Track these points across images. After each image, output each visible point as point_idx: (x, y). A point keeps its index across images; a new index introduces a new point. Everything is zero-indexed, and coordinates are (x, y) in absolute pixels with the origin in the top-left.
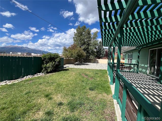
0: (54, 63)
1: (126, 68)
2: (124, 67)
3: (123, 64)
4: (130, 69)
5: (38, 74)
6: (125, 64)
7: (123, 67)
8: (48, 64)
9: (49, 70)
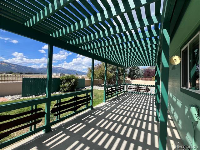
0: (70, 83)
1: (143, 90)
2: (141, 89)
3: (140, 85)
4: (148, 92)
5: (56, 92)
6: (141, 85)
7: (139, 89)
8: (65, 85)
9: (65, 90)
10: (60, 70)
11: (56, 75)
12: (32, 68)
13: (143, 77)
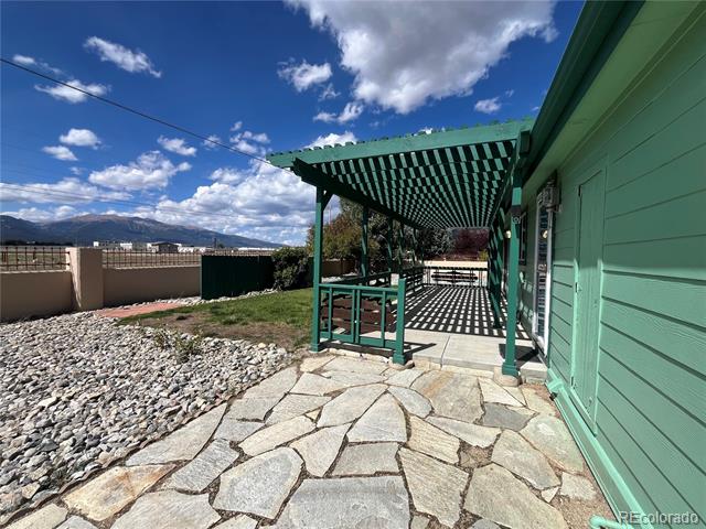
3: (456, 268)
5: (268, 290)
10: (147, 228)
11: (135, 249)
12: (20, 220)
13: (452, 253)
